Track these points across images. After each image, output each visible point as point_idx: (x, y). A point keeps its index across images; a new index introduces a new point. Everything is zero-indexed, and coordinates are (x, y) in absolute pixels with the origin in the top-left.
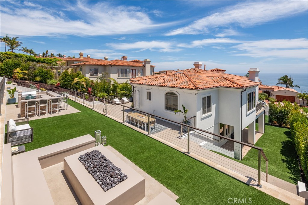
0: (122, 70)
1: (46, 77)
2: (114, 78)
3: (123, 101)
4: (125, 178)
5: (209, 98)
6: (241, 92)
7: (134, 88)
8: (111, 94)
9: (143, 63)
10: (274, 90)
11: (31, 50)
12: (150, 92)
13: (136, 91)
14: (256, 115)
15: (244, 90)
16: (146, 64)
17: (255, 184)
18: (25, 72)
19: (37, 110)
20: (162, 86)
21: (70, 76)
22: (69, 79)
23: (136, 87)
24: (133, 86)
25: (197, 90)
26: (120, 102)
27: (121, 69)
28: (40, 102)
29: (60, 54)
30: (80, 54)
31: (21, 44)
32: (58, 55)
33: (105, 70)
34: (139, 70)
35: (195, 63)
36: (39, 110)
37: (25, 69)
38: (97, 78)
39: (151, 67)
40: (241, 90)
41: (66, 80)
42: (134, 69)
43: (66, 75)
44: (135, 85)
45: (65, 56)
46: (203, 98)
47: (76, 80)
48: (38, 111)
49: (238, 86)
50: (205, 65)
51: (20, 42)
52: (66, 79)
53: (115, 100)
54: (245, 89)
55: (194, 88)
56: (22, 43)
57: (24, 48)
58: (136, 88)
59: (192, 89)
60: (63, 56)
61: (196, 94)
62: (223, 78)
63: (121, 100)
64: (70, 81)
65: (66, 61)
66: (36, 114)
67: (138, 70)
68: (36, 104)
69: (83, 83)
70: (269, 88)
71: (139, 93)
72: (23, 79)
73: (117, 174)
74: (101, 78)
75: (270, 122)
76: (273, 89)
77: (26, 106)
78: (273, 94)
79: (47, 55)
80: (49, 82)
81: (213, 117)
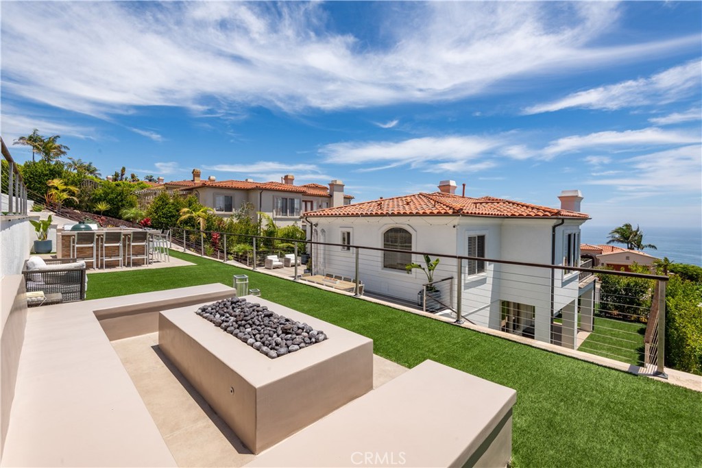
0: (285, 200)
1: (120, 204)
2: (268, 218)
3: (288, 260)
4: (321, 337)
5: (481, 239)
6: (554, 228)
7: (314, 227)
8: (261, 249)
9: (328, 191)
10: (603, 254)
11: (90, 166)
12: (349, 234)
13: (316, 231)
14: (580, 288)
15: (560, 221)
16: (334, 192)
17: (649, 373)
18: (72, 188)
19: (97, 255)
20: (377, 215)
21: (172, 204)
22: (170, 212)
23: (316, 225)
24: (311, 224)
25: (459, 215)
26: (281, 263)
27: (283, 199)
28: (105, 236)
29: (152, 177)
30: (193, 173)
31: (66, 150)
32: (147, 178)
33: (248, 199)
34: (320, 203)
35: (441, 182)
36: (102, 256)
37: (74, 183)
38: (232, 216)
39: (344, 198)
40: (554, 222)
41: (164, 214)
42: (309, 201)
43: (163, 202)
44: (314, 220)
45: (163, 180)
46: (470, 239)
47: (185, 213)
48: (100, 258)
49: (547, 213)
50: (464, 185)
51: (64, 147)
52: (164, 211)
53: (270, 257)
54: (563, 220)
55: (450, 212)
56: (69, 149)
57: (76, 161)
58: (318, 226)
59: (446, 214)
60: (158, 179)
61: (454, 227)
62: (509, 203)
63: (283, 259)
64: (173, 216)
65: (163, 187)
66: (95, 266)
67: (318, 203)
68: (95, 240)
69: (201, 220)
70: (591, 248)
71: (325, 236)
72: (68, 203)
73: (299, 328)
74: (240, 216)
75: (604, 312)
76: (600, 251)
77: (72, 244)
78: (601, 261)
79: (124, 177)
80: (126, 213)
81: (488, 286)
